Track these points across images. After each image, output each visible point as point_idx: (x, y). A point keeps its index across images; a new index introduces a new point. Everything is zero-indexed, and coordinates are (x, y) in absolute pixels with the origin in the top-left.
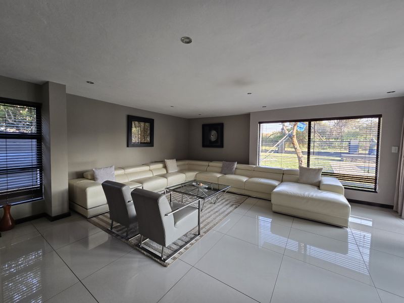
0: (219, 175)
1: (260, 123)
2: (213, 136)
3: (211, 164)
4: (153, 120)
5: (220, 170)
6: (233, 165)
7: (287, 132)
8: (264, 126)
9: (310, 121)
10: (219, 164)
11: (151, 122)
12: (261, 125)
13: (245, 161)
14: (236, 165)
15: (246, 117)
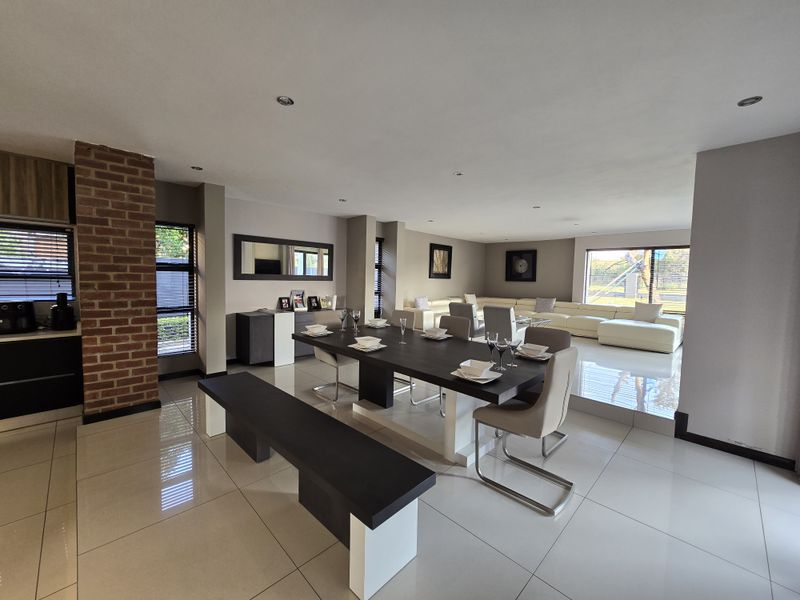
0: (533, 313)
1: (588, 250)
2: (522, 266)
3: (520, 301)
4: (451, 248)
5: (533, 308)
6: (551, 302)
7: (635, 261)
8: (593, 255)
9: (653, 249)
10: (532, 302)
11: (448, 249)
12: (590, 253)
13: (567, 298)
14: (554, 301)
15: (570, 243)
